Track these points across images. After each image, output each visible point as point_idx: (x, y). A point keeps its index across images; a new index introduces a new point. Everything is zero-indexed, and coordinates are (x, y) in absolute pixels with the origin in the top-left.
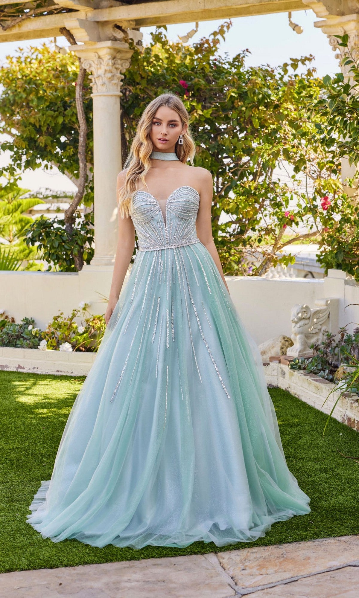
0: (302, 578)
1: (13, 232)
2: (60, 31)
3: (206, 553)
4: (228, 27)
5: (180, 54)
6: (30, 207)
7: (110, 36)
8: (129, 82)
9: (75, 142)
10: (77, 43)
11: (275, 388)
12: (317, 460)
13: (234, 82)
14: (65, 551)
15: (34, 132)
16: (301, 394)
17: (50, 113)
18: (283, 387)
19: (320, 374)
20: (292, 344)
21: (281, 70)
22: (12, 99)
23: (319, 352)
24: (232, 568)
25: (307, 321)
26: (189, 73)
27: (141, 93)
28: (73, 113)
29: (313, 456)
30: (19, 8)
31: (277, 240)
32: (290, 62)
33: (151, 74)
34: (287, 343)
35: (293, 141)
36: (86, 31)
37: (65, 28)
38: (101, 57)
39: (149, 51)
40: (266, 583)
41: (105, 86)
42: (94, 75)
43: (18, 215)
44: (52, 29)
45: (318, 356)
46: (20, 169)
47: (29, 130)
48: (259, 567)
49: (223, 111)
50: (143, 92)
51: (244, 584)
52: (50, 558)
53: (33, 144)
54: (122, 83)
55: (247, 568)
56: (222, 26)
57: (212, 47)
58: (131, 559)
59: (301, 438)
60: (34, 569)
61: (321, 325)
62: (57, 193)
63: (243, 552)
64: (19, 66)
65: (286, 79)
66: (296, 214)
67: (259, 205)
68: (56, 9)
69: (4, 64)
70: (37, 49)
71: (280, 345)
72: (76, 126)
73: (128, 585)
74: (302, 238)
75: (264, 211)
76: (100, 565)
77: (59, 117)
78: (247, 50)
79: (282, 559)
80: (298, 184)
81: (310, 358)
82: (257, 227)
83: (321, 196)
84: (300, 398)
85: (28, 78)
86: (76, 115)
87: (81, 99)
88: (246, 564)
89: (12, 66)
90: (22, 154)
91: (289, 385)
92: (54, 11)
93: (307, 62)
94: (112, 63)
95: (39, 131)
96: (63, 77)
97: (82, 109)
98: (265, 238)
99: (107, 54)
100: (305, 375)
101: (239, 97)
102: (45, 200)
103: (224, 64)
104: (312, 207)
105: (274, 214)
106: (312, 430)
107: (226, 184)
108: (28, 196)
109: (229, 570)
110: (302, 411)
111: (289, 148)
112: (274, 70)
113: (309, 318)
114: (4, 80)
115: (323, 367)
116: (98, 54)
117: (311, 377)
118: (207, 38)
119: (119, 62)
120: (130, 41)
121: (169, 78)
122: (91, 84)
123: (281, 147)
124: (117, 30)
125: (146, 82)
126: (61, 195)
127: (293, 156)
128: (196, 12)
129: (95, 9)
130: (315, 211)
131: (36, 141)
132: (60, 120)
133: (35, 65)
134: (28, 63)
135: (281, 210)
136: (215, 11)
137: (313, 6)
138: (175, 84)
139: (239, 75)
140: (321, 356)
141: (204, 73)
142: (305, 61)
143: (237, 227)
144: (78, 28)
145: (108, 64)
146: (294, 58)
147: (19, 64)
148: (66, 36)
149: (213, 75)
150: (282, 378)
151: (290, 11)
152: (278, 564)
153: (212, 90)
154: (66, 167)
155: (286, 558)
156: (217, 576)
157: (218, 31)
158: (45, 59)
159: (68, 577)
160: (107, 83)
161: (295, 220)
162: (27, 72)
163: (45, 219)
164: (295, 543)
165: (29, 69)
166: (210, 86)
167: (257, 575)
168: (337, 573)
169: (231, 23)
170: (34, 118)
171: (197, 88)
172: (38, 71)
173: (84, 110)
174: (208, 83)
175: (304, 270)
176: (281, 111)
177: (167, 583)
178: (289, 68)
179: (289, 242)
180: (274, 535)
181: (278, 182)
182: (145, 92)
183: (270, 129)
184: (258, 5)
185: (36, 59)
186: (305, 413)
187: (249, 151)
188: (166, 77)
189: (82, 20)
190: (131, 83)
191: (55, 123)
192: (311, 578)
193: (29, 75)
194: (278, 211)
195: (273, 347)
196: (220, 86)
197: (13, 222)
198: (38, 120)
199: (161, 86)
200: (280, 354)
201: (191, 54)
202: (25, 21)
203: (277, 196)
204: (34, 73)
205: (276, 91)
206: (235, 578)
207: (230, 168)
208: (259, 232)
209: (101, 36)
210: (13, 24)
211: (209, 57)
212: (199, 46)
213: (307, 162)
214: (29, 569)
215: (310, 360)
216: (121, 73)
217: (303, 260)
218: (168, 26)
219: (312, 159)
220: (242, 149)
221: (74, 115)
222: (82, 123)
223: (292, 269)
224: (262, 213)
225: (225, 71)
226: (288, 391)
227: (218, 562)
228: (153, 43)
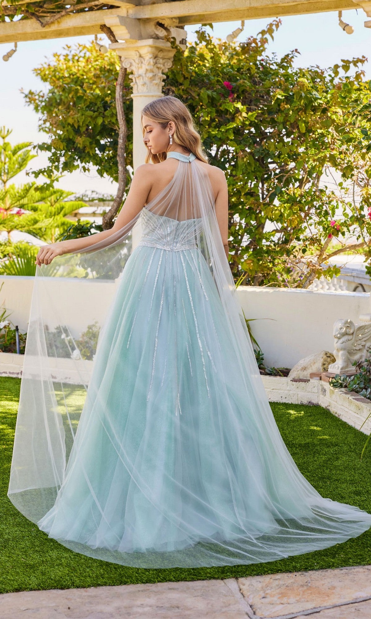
0: (325, 609)
1: (55, 236)
2: (100, 28)
3: (225, 579)
4: (277, 26)
5: (227, 53)
6: (73, 210)
7: (152, 33)
8: (172, 82)
9: (114, 144)
10: (118, 41)
11: (315, 406)
12: (352, 482)
13: (280, 84)
14: (78, 571)
15: (73, 133)
16: (342, 414)
17: (90, 113)
18: (323, 405)
19: (361, 393)
20: (334, 361)
21: (332, 71)
22: (58, 98)
23: (363, 369)
24: (252, 596)
25: (350, 337)
26: (234, 74)
27: (184, 94)
28: (113, 113)
29: (348, 478)
30: (59, 4)
31: (322, 250)
32: (341, 64)
33: (194, 74)
34: (329, 359)
35: (341, 147)
36: (127, 28)
37: (105, 25)
38: (143, 56)
39: (193, 50)
40: (287, 613)
41: (146, 86)
42: (135, 75)
43: (60, 219)
44: (92, 26)
45: (361, 374)
46: (58, 172)
47: (67, 130)
48: (280, 596)
49: (269, 114)
50: (186, 93)
51: (263, 613)
52: (61, 577)
53: (71, 146)
54: (163, 83)
55: (268, 596)
56: (271, 25)
57: (260, 47)
58: (147, 582)
59: (337, 458)
60: (44, 589)
61: (365, 341)
62: (103, 195)
63: (265, 578)
64: (66, 64)
65: (336, 81)
66: (342, 224)
67: (304, 214)
68: (96, 6)
69: (50, 61)
70: (85, 47)
71: (322, 361)
72: (116, 127)
73: (140, 610)
74: (348, 249)
75: (309, 220)
76: (114, 587)
77: (99, 118)
78: (296, 50)
79: (305, 588)
80: (345, 192)
81: (352, 375)
82: (301, 237)
83: (368, 206)
84: (341, 417)
85: (75, 76)
86: (116, 115)
87: (121, 100)
88: (267, 592)
89: (59, 64)
90: (61, 155)
91: (330, 403)
92: (94, 7)
93: (359, 64)
94: (153, 62)
95: (77, 131)
96: (104, 77)
97: (122, 109)
98: (310, 248)
99: (148, 52)
100: (346, 393)
101: (285, 100)
102: (91, 203)
103: (272, 64)
104: (359, 217)
105: (320, 223)
106: (350, 451)
107: (271, 191)
108: (73, 199)
109: (248, 598)
110: (341, 431)
111: (336, 154)
112: (324, 72)
113: (353, 334)
114: (51, 78)
115: (365, 386)
116: (139, 52)
117: (352, 395)
118: (255, 37)
119: (161, 61)
120: (172, 40)
121: (214, 79)
122: (132, 84)
123: (328, 153)
124: (159, 27)
125: (189, 82)
126: (108, 198)
127: (340, 163)
128: (241, 10)
129: (137, 5)
130: (362, 221)
131: (74, 143)
132: (100, 121)
133: (82, 64)
134: (75, 61)
135: (327, 219)
136: (262, 9)
137: (363, 5)
138: (219, 85)
139: (287, 77)
140: (363, 373)
141: (250, 74)
142: (358, 63)
143: (282, 236)
144: (118, 26)
145: (149, 64)
146: (346, 59)
147: (66, 62)
148: (107, 34)
149: (260, 77)
150: (323, 396)
151: (340, 9)
152: (301, 593)
153: (257, 91)
154: (104, 169)
155: (310, 586)
156: (235, 604)
157: (266, 30)
158: (93, 57)
159: (78, 600)
160: (148, 83)
161: (341, 230)
162: (74, 70)
163: (82, 224)
164: (322, 570)
165: (76, 67)
166: (255, 88)
167: (277, 604)
168: (363, 605)
169: (280, 21)
170: (73, 118)
171: (242, 89)
172: (86, 70)
173: (124, 111)
174: (254, 84)
175: (354, 282)
176: (329, 114)
177: (182, 609)
178: (340, 70)
179: (335, 253)
180: (300, 561)
181: (325, 189)
182: (188, 93)
183: (317, 133)
184: (306, 3)
185: (84, 57)
186: (344, 433)
187: (294, 157)
188: (210, 78)
189: (123, 17)
190: (174, 83)
191: (94, 124)
192: (335, 609)
193: (76, 74)
194: (324, 220)
195: (315, 363)
196: (266, 88)
197: (55, 225)
198: (76, 120)
199: (205, 87)
200: (321, 371)
201: (237, 54)
202: (65, 17)
203: (323, 204)
204: (81, 72)
205: (325, 94)
206: (254, 607)
207: (275, 174)
208: (304, 242)
209: (143, 34)
210: (51, 20)
211: (256, 57)
212: (246, 45)
213: (355, 169)
214: (39, 590)
215: (352, 377)
216: (163, 73)
217: (354, 272)
218: (213, 24)
219: (361, 166)
220: (287, 154)
221: (114, 116)
222: (122, 124)
223: (342, 281)
224: (307, 222)
225: (272, 72)
226: (329, 410)
227: (238, 589)
228: (198, 42)
